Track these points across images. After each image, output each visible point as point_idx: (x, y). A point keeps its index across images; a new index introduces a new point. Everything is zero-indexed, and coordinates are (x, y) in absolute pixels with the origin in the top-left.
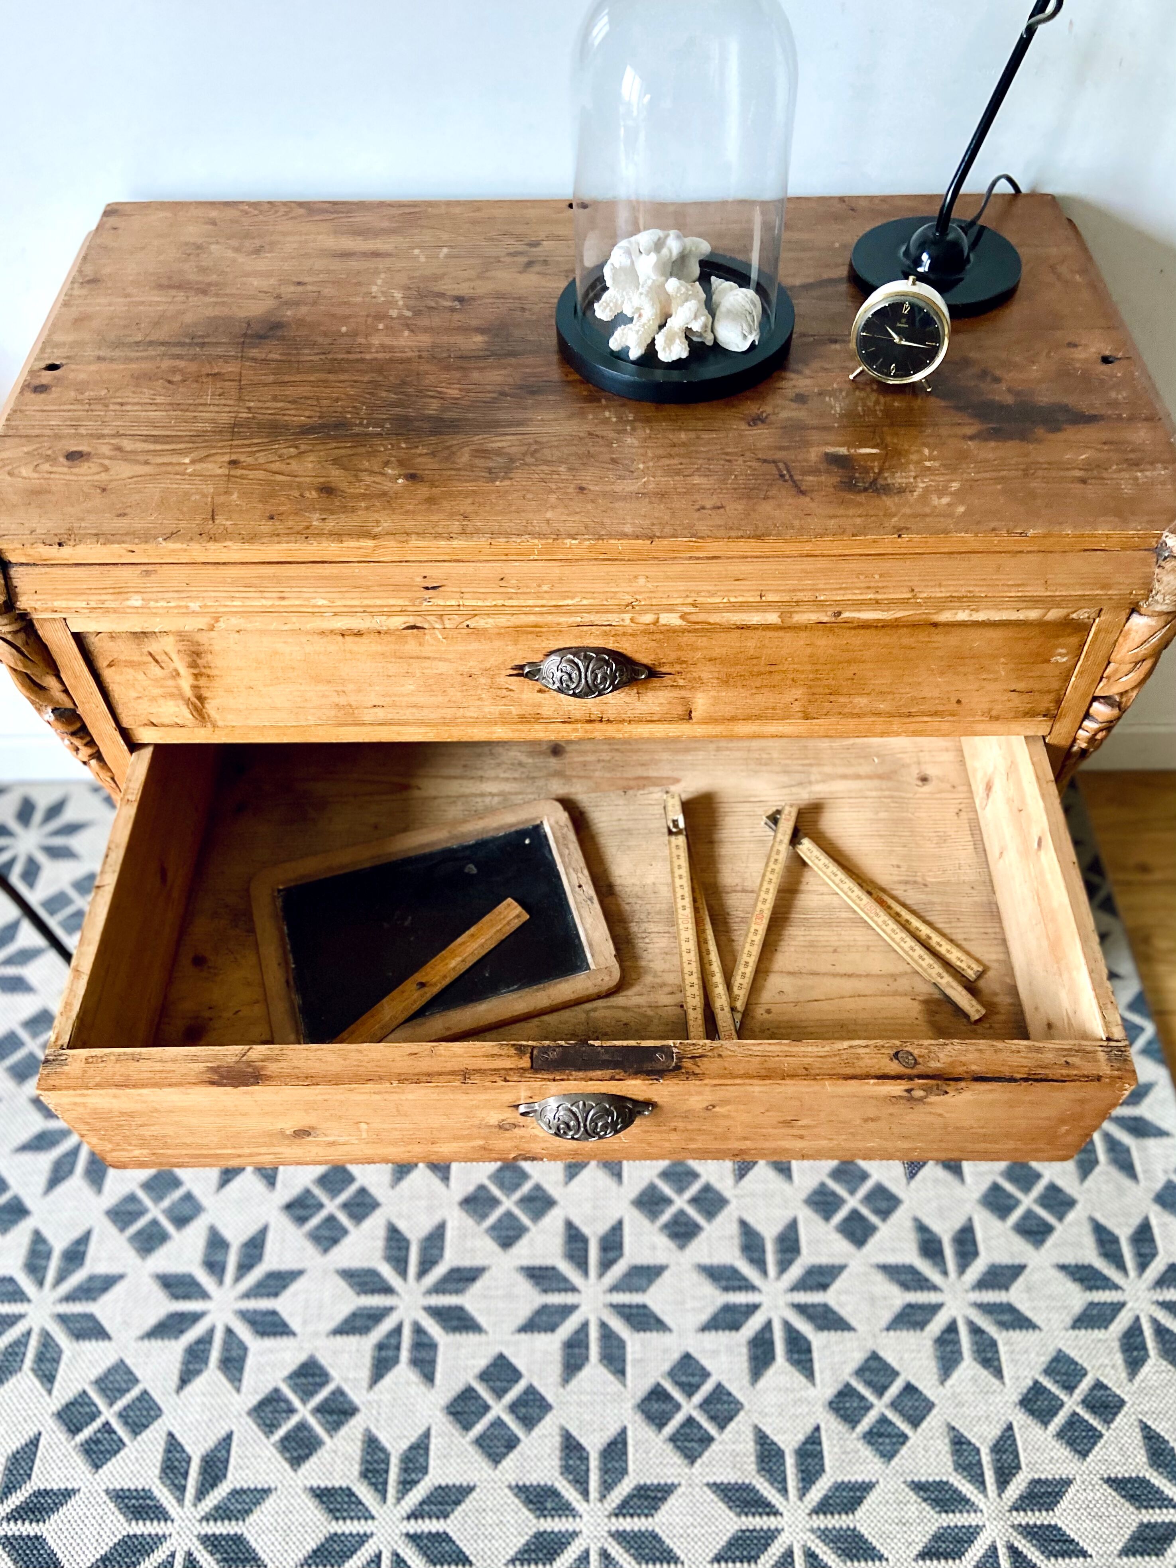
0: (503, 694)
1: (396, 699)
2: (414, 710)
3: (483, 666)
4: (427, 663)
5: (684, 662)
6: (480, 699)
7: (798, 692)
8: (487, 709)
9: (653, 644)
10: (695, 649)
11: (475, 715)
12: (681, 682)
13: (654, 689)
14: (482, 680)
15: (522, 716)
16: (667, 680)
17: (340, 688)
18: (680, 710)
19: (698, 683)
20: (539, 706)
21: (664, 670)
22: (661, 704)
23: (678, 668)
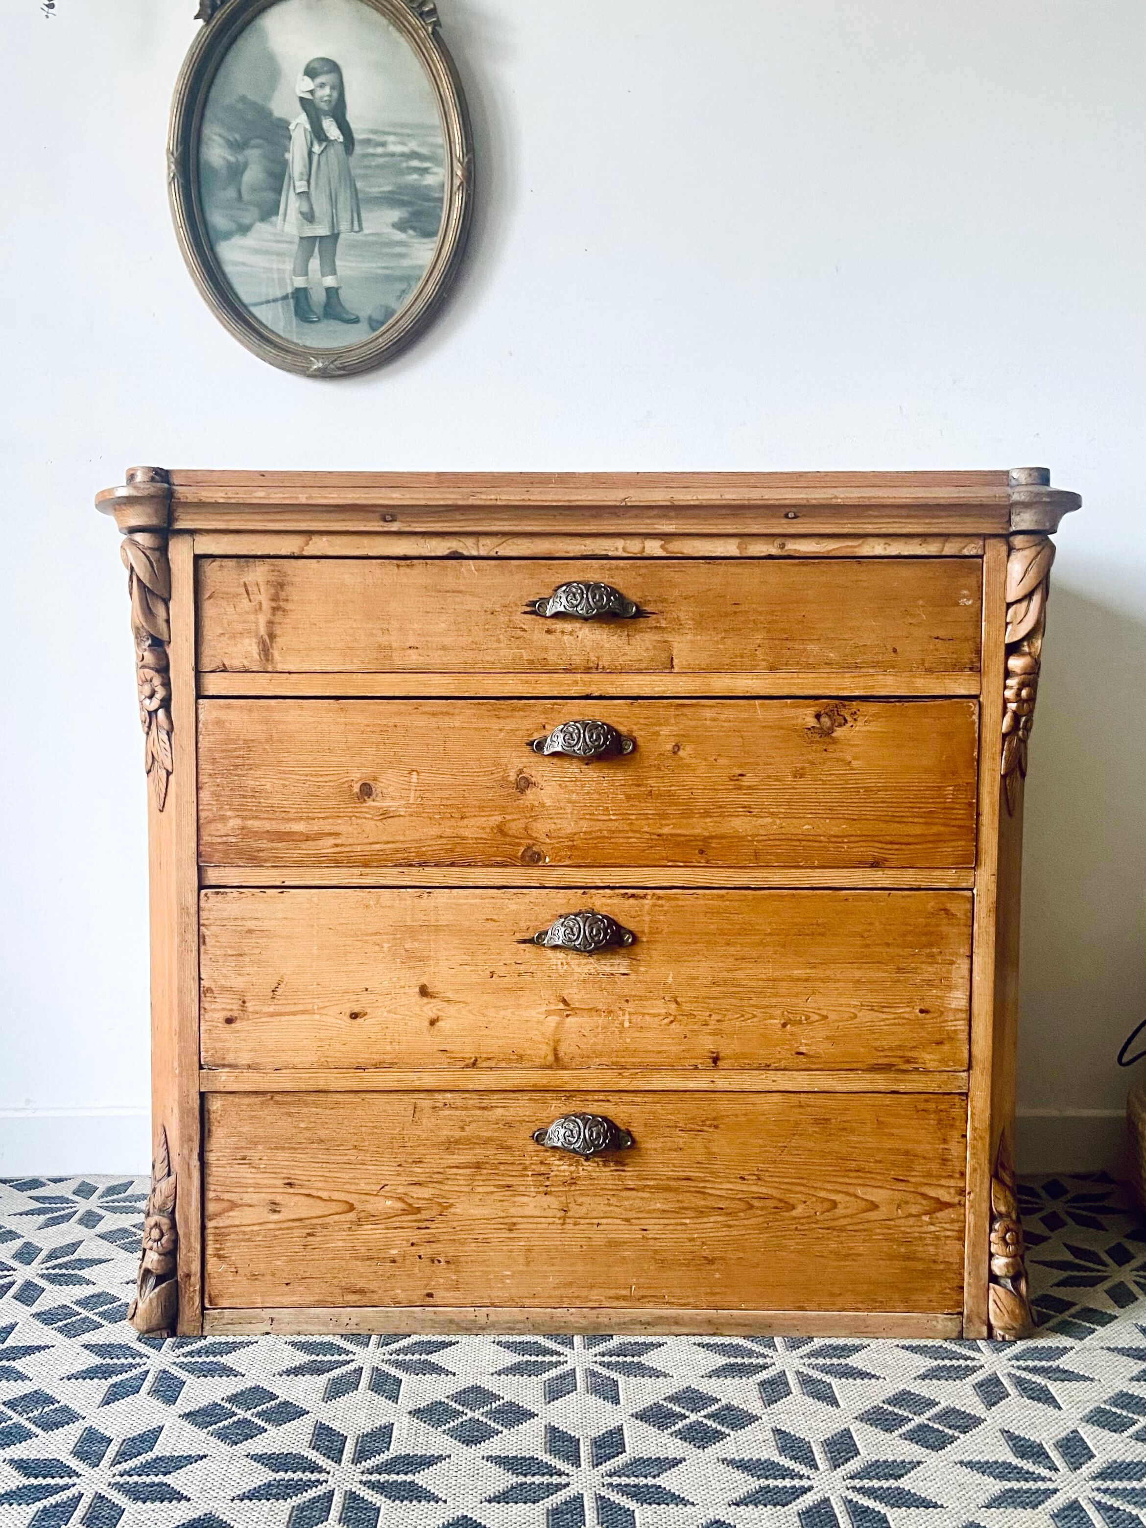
0: (518, 635)
1: (429, 639)
2: (442, 653)
3: (503, 602)
4: (459, 598)
5: (664, 601)
6: (499, 641)
7: (759, 637)
8: (502, 653)
9: (640, 579)
10: (673, 585)
11: (492, 659)
12: (664, 624)
13: (641, 631)
14: (503, 618)
15: (532, 662)
16: (652, 621)
17: (385, 626)
18: (664, 656)
19: (678, 626)
20: (546, 650)
21: (648, 609)
22: (647, 649)
23: (660, 607)
